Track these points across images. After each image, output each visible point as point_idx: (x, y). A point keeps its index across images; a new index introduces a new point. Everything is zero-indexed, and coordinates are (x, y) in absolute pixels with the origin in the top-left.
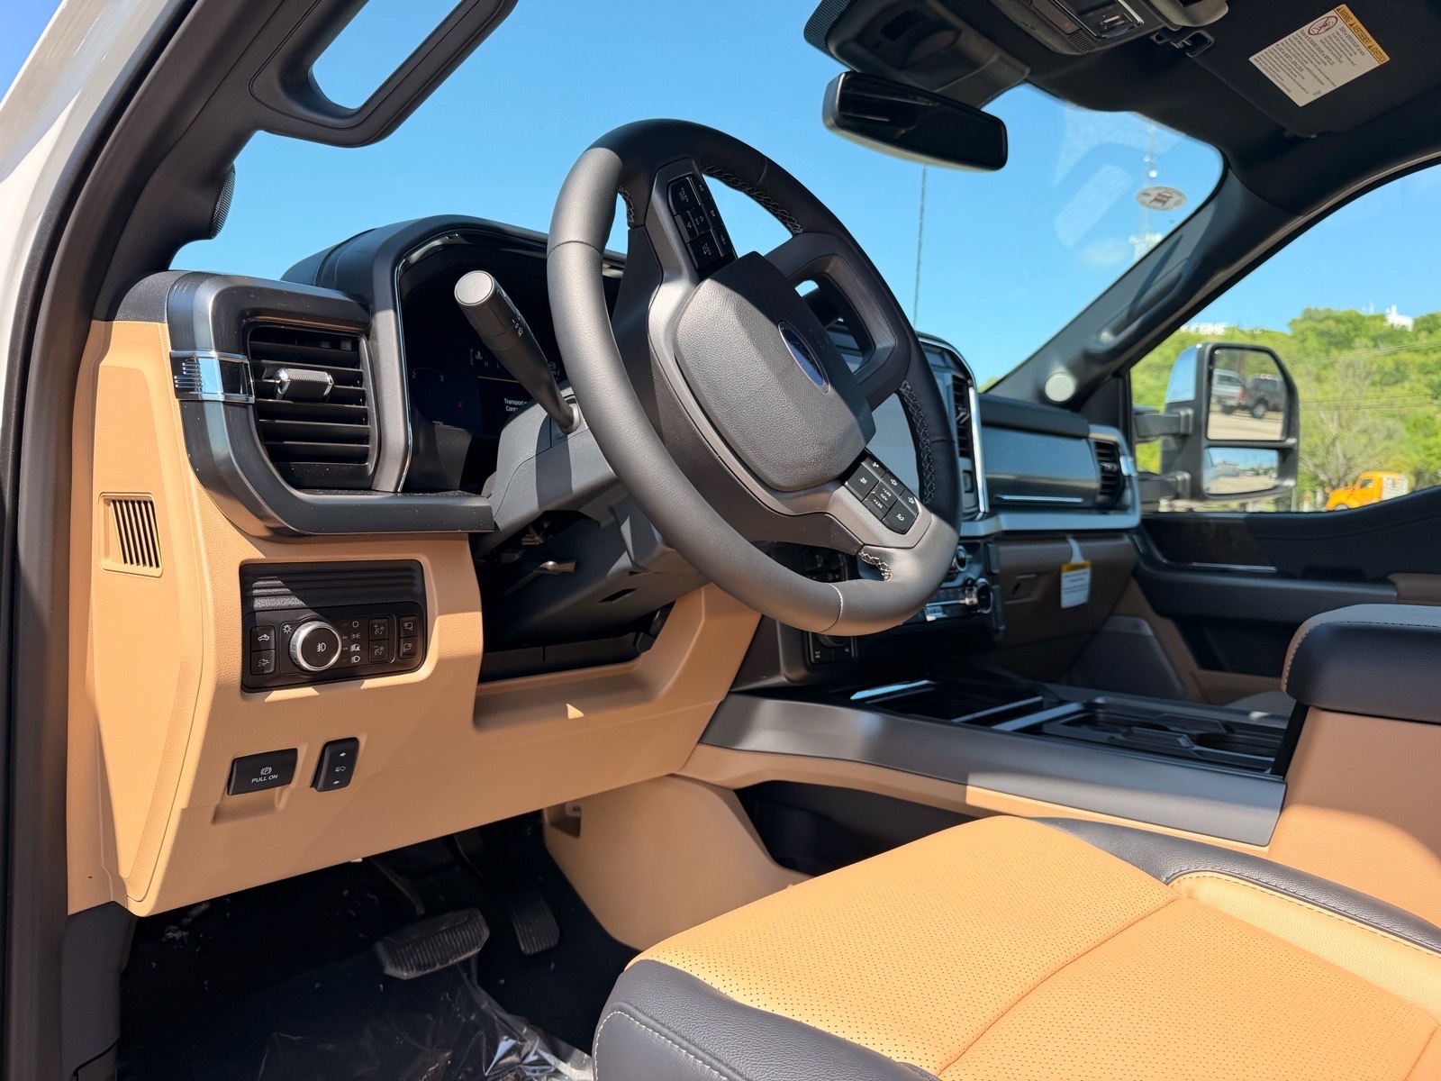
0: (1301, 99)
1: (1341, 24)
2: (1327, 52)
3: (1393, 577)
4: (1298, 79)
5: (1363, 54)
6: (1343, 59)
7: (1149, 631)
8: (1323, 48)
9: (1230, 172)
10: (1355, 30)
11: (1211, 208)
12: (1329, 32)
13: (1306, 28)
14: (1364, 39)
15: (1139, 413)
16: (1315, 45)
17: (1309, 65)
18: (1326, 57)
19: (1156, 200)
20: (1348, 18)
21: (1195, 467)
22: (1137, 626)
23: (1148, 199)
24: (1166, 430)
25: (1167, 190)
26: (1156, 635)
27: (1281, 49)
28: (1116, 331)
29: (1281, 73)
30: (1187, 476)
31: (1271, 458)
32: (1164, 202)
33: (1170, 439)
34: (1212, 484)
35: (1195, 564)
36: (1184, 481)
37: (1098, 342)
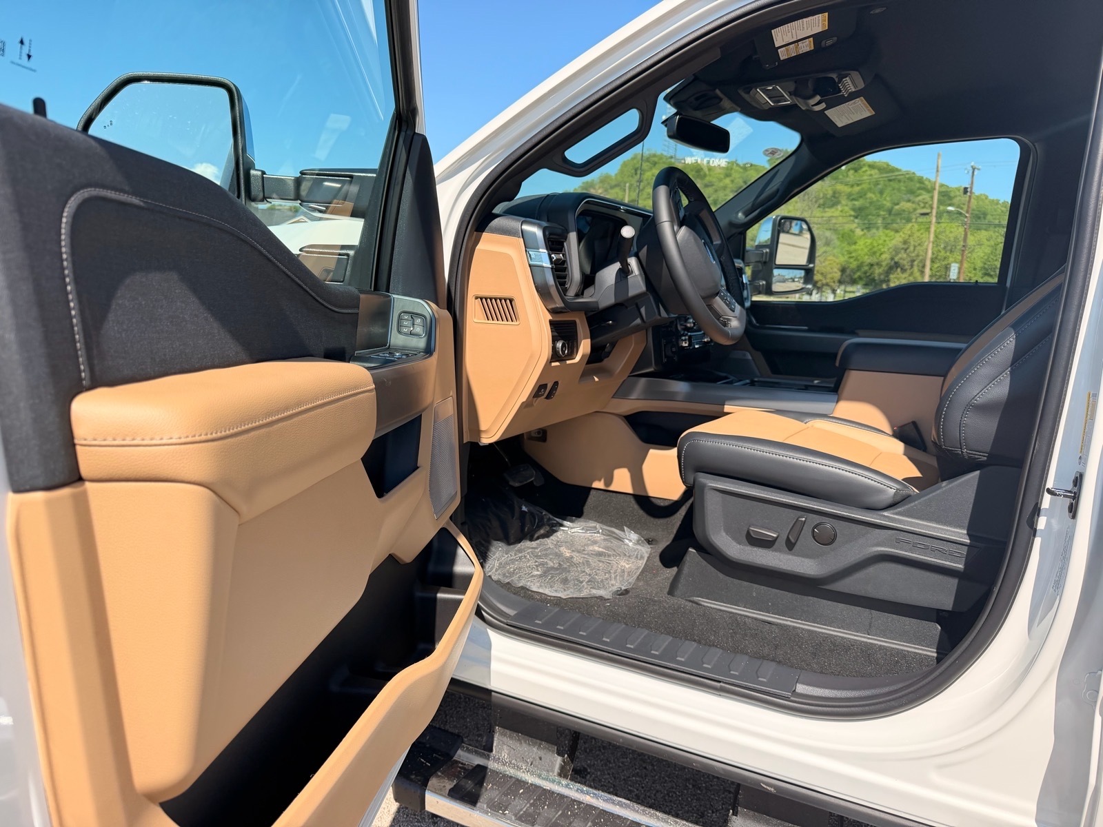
0: (840, 124)
1: (860, 102)
3: (857, 331)
4: (841, 119)
5: (866, 112)
6: (860, 113)
7: (750, 358)
8: (852, 110)
9: (804, 144)
10: (864, 104)
11: (793, 158)
12: (855, 105)
13: (847, 103)
14: (867, 107)
15: (747, 251)
16: (849, 108)
17: (845, 115)
18: (852, 112)
19: (771, 153)
20: (862, 101)
21: (769, 278)
22: (745, 355)
23: (768, 153)
24: (758, 260)
25: (776, 149)
26: (753, 359)
27: (837, 109)
28: (746, 214)
29: (835, 117)
30: (764, 282)
31: (802, 273)
32: (774, 154)
33: (760, 264)
34: (776, 287)
35: (767, 326)
36: (763, 284)
37: (736, 217)
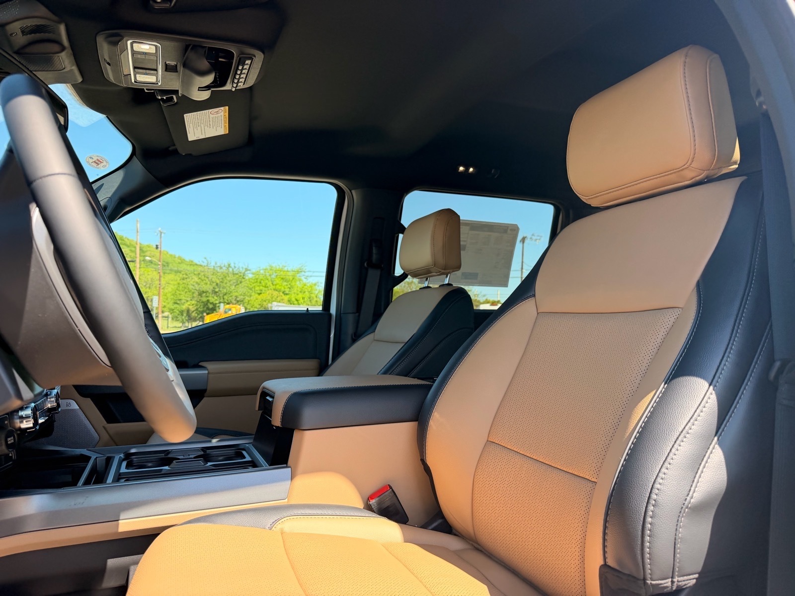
2: (211, 123)
3: (200, 364)
4: (195, 129)
5: (221, 128)
6: (215, 127)
7: (76, 406)
8: (211, 121)
9: (135, 157)
10: (225, 118)
12: (216, 115)
13: (210, 110)
14: (225, 123)
16: (209, 118)
17: (202, 126)
18: (210, 124)
20: (225, 112)
26: (81, 408)
27: (197, 115)
29: (191, 125)
